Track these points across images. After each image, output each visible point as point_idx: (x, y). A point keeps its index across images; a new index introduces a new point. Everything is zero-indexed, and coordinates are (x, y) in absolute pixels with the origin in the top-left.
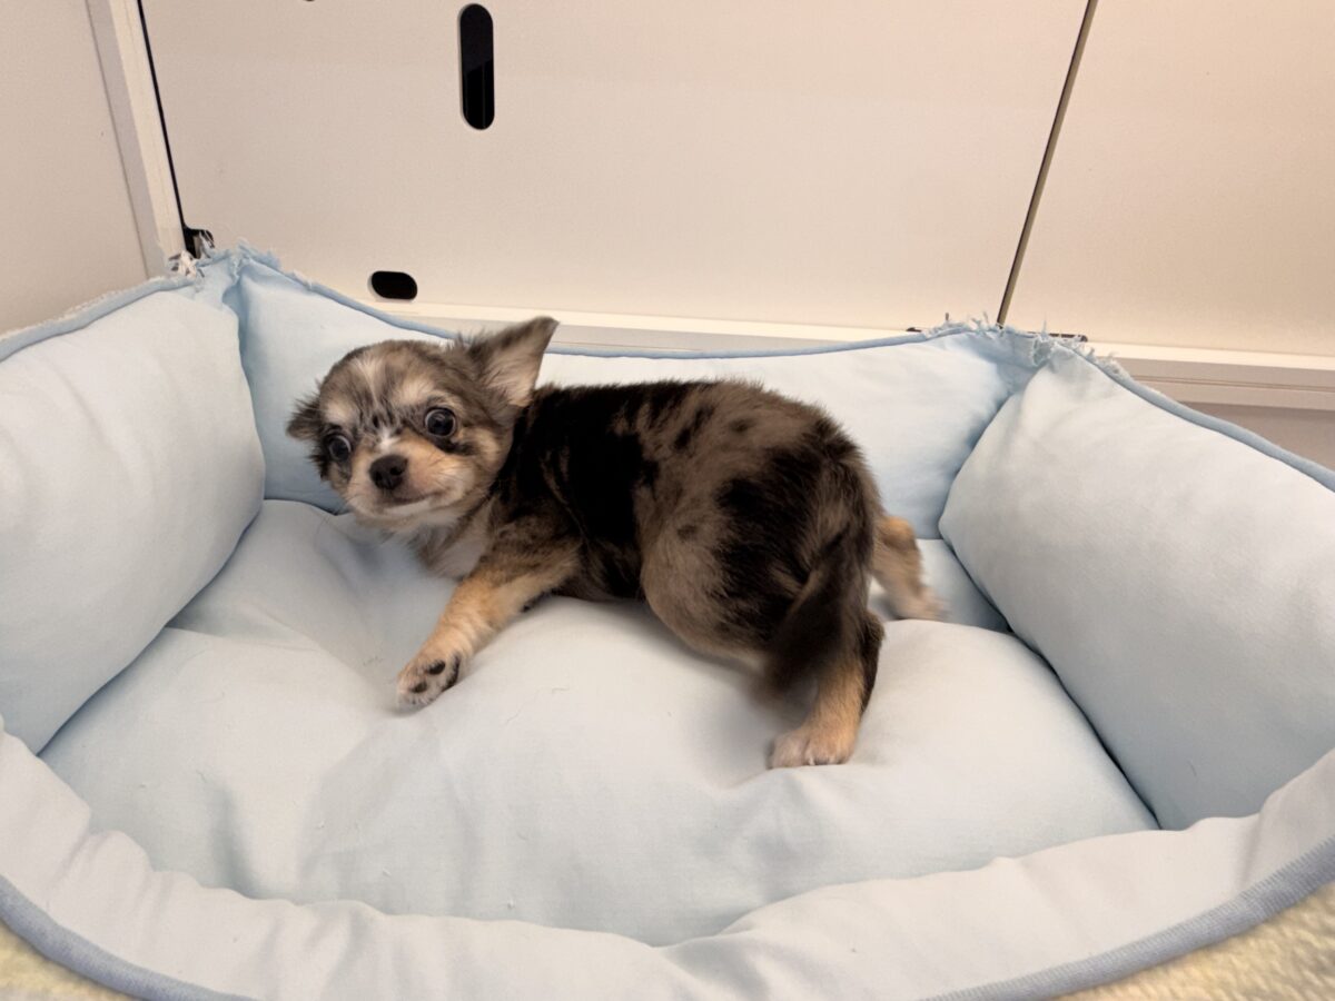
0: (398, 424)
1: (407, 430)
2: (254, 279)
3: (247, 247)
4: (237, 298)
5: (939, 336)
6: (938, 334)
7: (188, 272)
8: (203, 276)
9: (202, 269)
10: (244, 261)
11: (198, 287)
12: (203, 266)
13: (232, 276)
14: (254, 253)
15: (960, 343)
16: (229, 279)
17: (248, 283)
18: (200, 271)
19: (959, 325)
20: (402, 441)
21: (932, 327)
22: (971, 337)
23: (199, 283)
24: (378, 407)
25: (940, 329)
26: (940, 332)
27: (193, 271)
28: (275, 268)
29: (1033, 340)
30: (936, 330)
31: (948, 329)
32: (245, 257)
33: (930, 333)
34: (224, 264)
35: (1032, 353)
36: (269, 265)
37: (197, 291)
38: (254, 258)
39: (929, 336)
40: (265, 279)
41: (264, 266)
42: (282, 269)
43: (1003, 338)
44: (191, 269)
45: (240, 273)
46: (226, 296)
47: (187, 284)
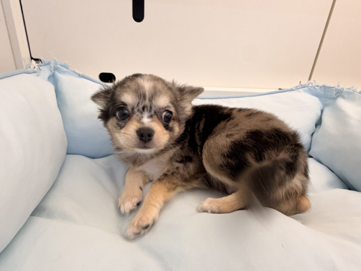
0: (153, 112)
1: (155, 117)
2: (59, 72)
3: (57, 61)
4: (53, 79)
5: (298, 89)
6: (297, 88)
7: (34, 68)
8: (40, 70)
9: (40, 67)
10: (56, 66)
11: (38, 74)
12: (40, 66)
13: (51, 71)
14: (59, 63)
15: (305, 91)
16: (50, 72)
17: (57, 73)
18: (39, 68)
19: (304, 85)
20: (152, 121)
21: (295, 86)
22: (310, 89)
23: (39, 72)
24: (147, 102)
25: (298, 86)
26: (298, 88)
27: (37, 67)
28: (67, 68)
29: (334, 88)
30: (297, 87)
31: (301, 86)
32: (56, 65)
33: (295, 88)
34: (48, 66)
35: (334, 93)
36: (65, 67)
37: (38, 76)
38: (60, 65)
39: (294, 89)
40: (64, 72)
41: (63, 68)
42: (69, 69)
43: (322, 89)
44: (36, 67)
45: (54, 70)
46: (49, 78)
47: (34, 72)
